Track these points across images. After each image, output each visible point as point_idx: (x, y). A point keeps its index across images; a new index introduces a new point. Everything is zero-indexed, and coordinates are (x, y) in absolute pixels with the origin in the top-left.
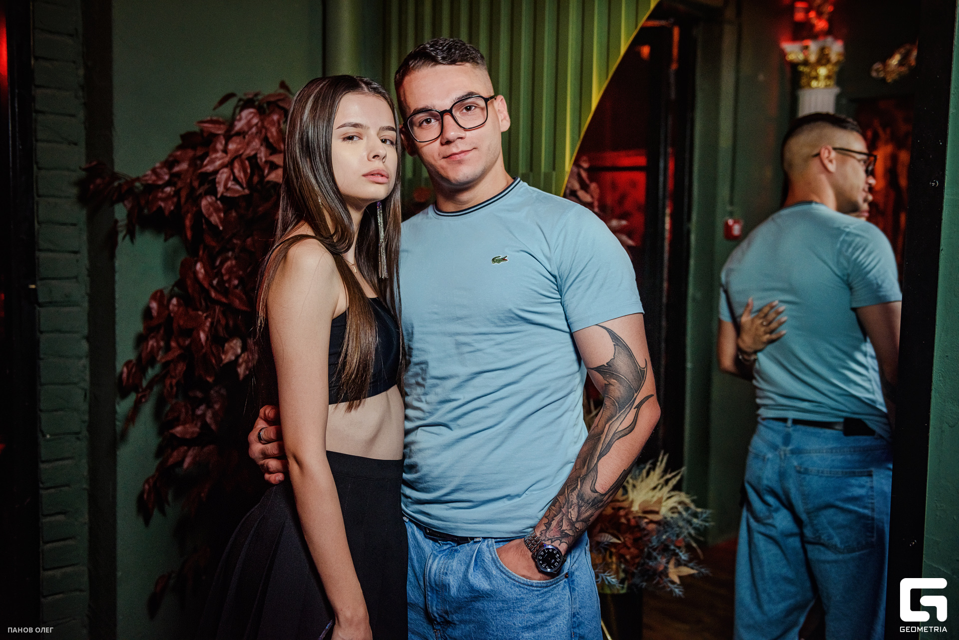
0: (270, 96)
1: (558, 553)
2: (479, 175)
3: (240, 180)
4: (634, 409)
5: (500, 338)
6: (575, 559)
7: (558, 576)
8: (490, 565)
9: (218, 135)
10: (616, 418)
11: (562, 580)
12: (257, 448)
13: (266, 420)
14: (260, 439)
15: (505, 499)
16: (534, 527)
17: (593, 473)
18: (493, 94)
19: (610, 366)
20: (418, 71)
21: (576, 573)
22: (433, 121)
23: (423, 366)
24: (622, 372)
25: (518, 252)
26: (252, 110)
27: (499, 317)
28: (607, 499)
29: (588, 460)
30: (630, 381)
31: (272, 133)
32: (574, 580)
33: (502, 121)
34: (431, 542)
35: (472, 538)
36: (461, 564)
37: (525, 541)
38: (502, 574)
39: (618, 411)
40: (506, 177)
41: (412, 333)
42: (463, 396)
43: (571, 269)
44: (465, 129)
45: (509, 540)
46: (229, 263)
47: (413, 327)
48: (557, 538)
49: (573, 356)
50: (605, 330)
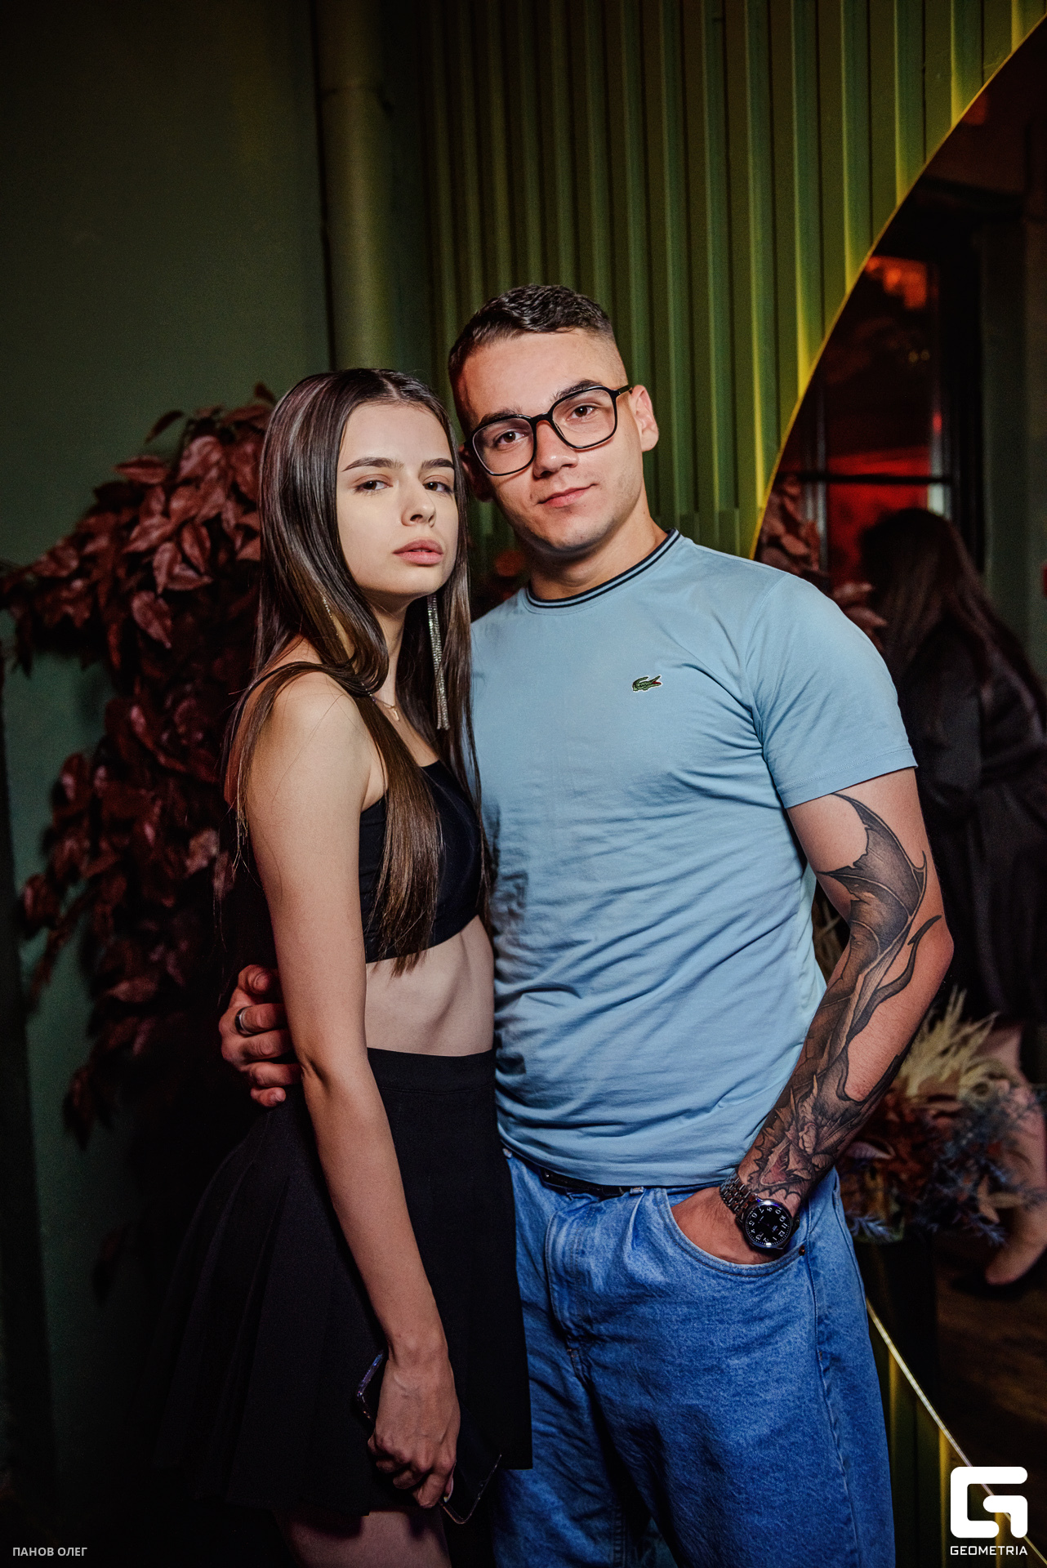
0: (240, 411)
1: (782, 1213)
2: (601, 532)
3: (194, 561)
4: (909, 944)
5: (654, 827)
6: (815, 1219)
7: (785, 1253)
8: (662, 1238)
9: (152, 487)
10: (876, 963)
11: (794, 1260)
12: (234, 1043)
13: (251, 993)
14: (238, 1027)
15: (681, 1117)
16: (737, 1166)
17: (839, 1066)
18: (625, 383)
19: (860, 868)
20: (489, 347)
21: (820, 1244)
22: (518, 436)
23: (520, 881)
24: (883, 879)
25: (679, 667)
26: (207, 439)
27: (650, 787)
28: (868, 1110)
29: (829, 1041)
30: (898, 894)
31: (244, 477)
32: (816, 1257)
33: (643, 431)
34: (554, 1194)
35: (627, 1189)
36: (609, 1235)
37: (722, 1194)
38: (685, 1255)
39: (879, 950)
40: (654, 531)
41: (498, 823)
42: (596, 935)
43: (778, 693)
44: (577, 449)
45: (695, 1189)
46: (185, 704)
47: (499, 813)
48: (781, 1185)
49: (790, 851)
50: (848, 803)
